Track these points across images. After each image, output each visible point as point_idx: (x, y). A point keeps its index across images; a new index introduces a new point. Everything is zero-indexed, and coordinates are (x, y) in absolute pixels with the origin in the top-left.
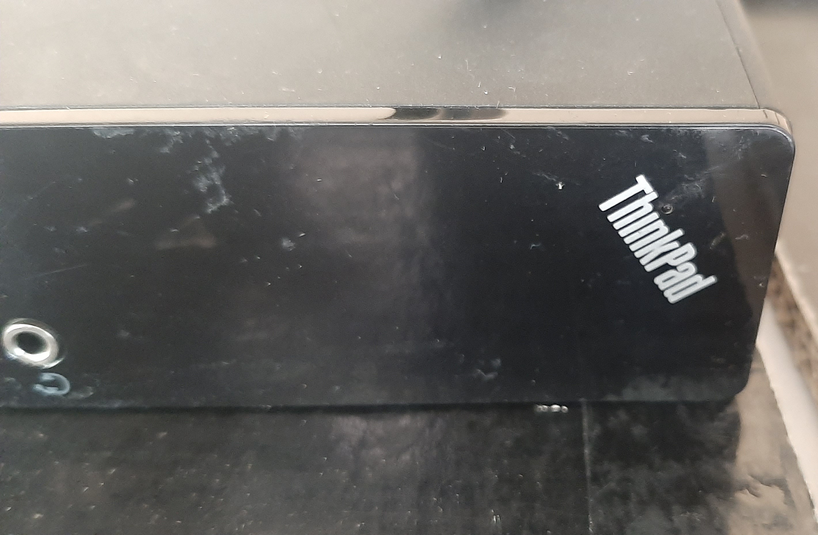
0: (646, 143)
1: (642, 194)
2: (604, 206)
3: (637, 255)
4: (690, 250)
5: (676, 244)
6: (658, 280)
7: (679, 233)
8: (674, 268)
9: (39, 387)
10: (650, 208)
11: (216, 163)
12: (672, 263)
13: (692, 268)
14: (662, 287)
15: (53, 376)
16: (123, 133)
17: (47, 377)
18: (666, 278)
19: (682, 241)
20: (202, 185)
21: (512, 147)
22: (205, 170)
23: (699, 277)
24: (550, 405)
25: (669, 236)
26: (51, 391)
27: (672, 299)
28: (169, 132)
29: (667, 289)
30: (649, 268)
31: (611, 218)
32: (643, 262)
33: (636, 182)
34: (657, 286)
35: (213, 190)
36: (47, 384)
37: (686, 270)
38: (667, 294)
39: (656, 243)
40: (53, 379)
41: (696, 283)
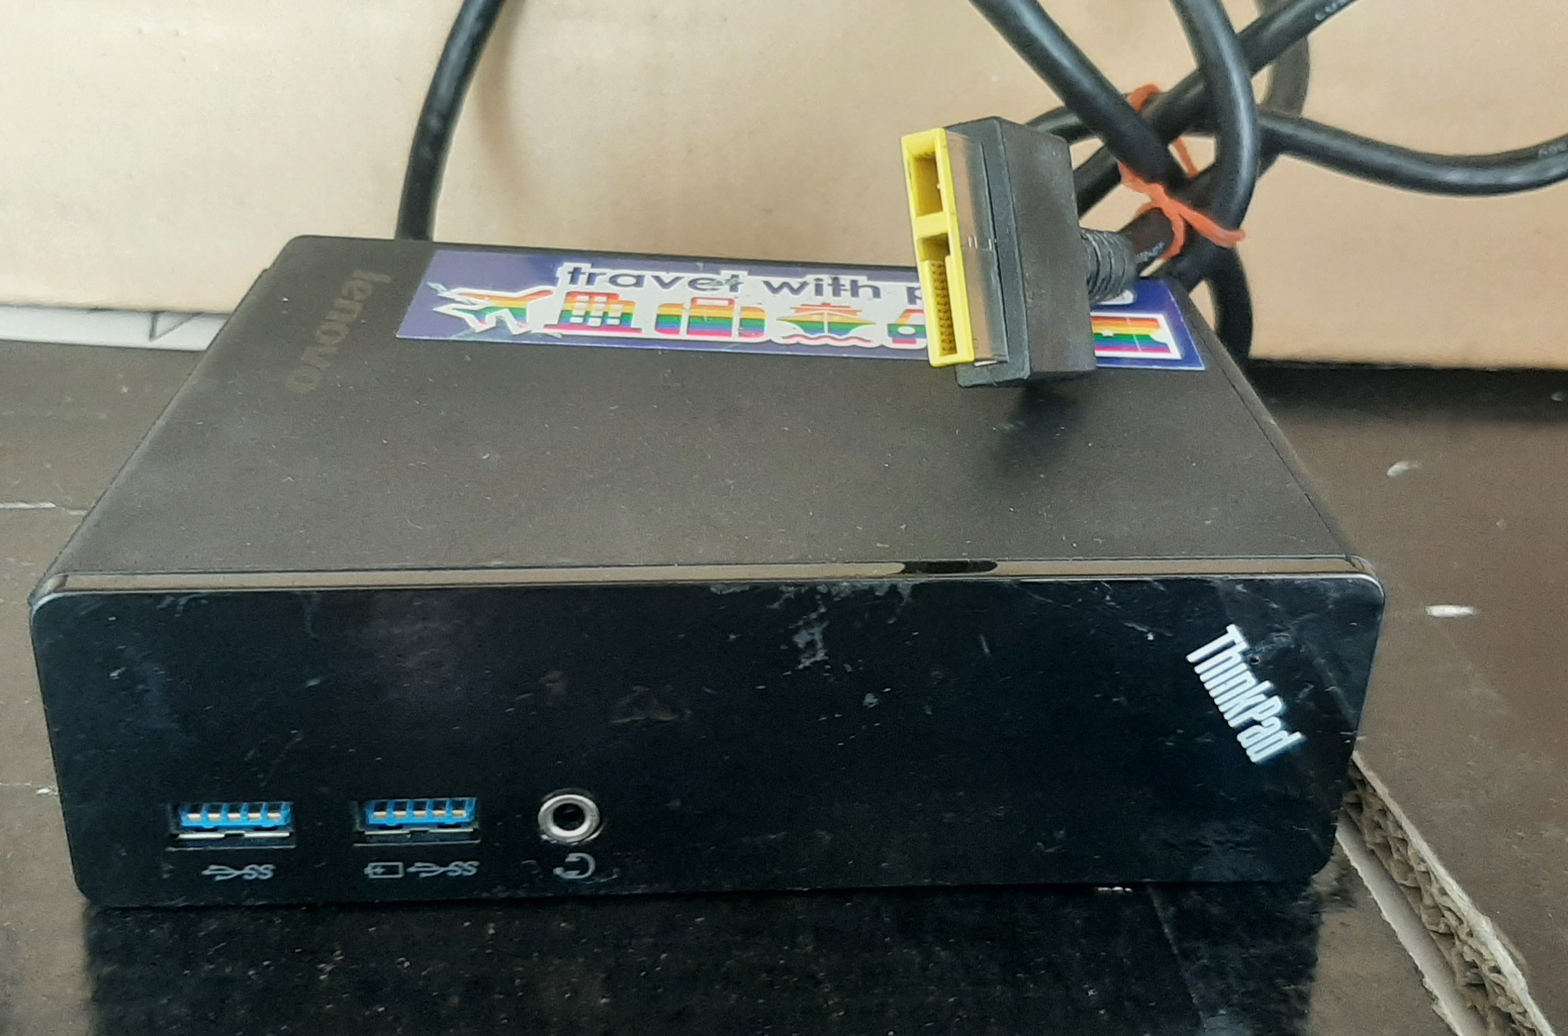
0: (1240, 592)
1: (1232, 644)
2: (1192, 658)
3: (1222, 709)
4: (1277, 704)
5: (1263, 697)
6: (1241, 737)
7: (1267, 685)
8: (1259, 723)
9: (558, 871)
10: (1239, 658)
11: (821, 618)
12: (1257, 718)
13: (1278, 723)
14: (1245, 744)
15: (578, 857)
16: (738, 590)
17: (573, 858)
18: (1249, 734)
19: (1269, 694)
20: (801, 640)
21: (1108, 598)
22: (808, 625)
23: (1285, 733)
24: (1112, 886)
25: (1256, 688)
26: (572, 875)
27: (1255, 758)
28: (783, 588)
29: (1250, 747)
30: (1233, 724)
31: (1198, 669)
32: (1227, 717)
33: (1226, 632)
34: (1239, 743)
35: (811, 644)
36: (570, 867)
37: (1272, 725)
38: (1249, 752)
39: (1242, 695)
40: (578, 860)
41: (1280, 740)
